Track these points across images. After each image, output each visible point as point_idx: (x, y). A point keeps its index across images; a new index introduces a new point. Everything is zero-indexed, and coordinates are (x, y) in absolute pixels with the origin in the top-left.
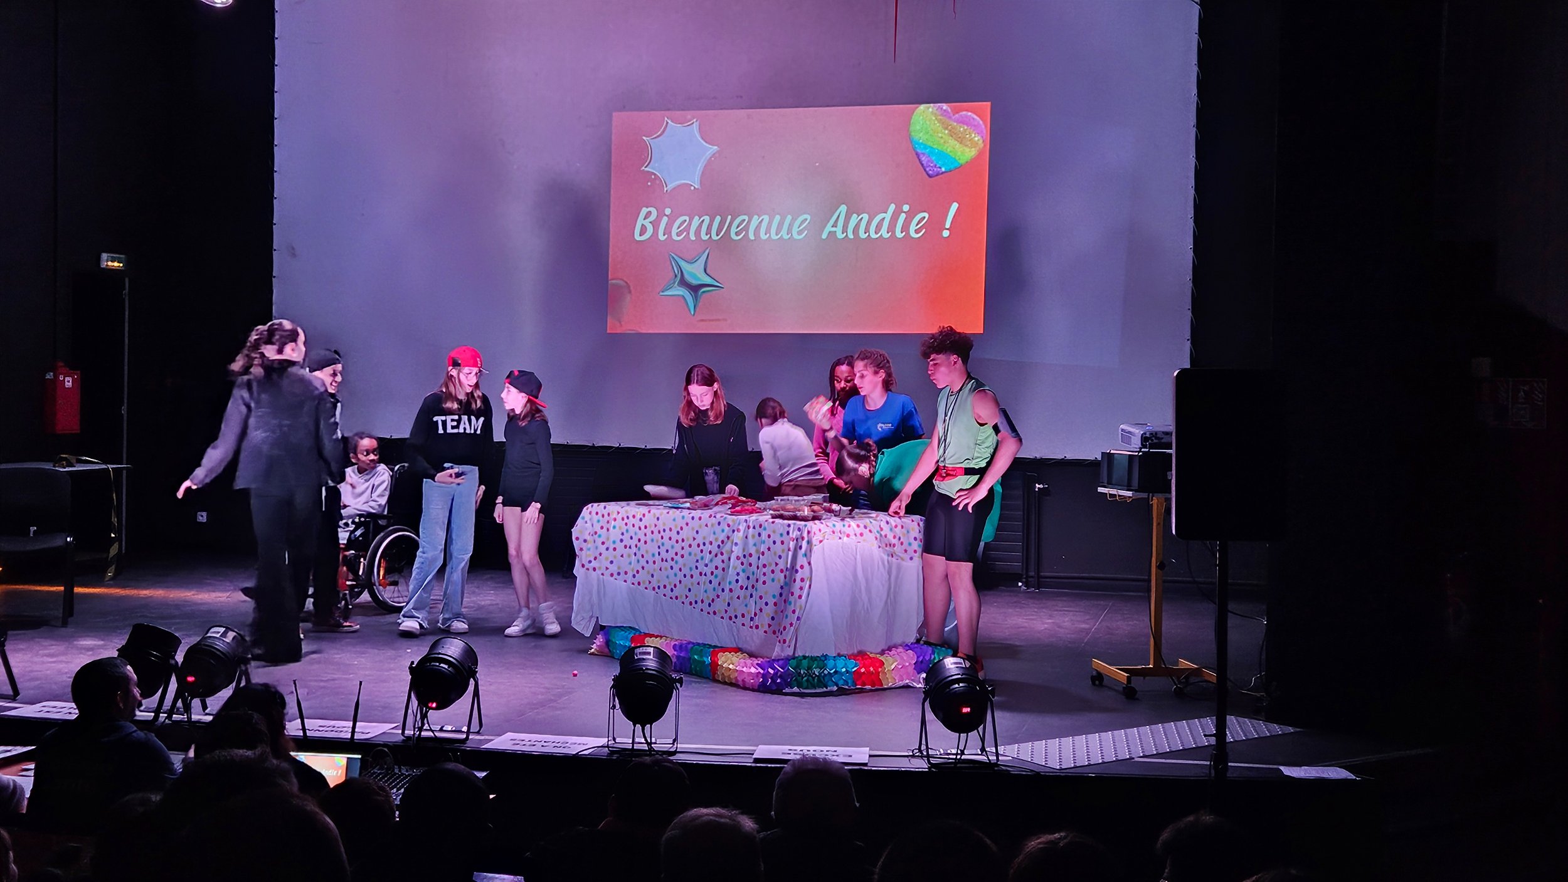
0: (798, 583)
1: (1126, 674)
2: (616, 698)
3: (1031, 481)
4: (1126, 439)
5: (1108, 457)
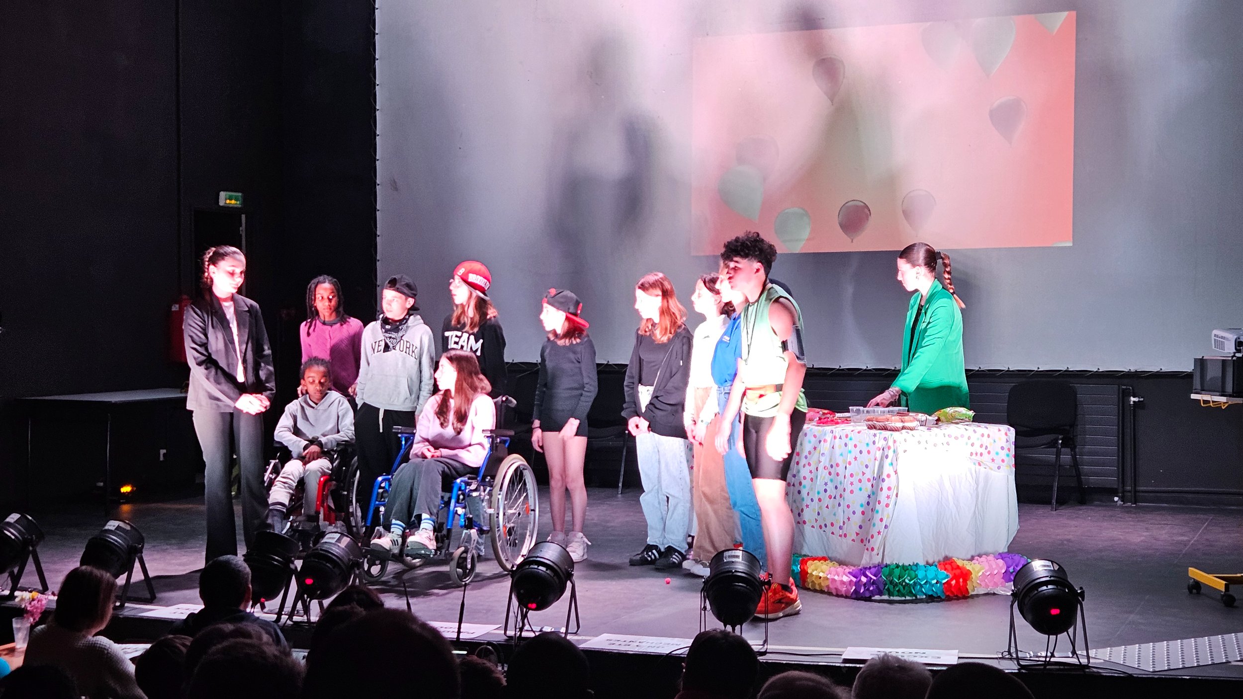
0: (885, 492)
1: (1224, 582)
2: (707, 601)
3: (1126, 394)
4: (1220, 344)
5: (1201, 363)
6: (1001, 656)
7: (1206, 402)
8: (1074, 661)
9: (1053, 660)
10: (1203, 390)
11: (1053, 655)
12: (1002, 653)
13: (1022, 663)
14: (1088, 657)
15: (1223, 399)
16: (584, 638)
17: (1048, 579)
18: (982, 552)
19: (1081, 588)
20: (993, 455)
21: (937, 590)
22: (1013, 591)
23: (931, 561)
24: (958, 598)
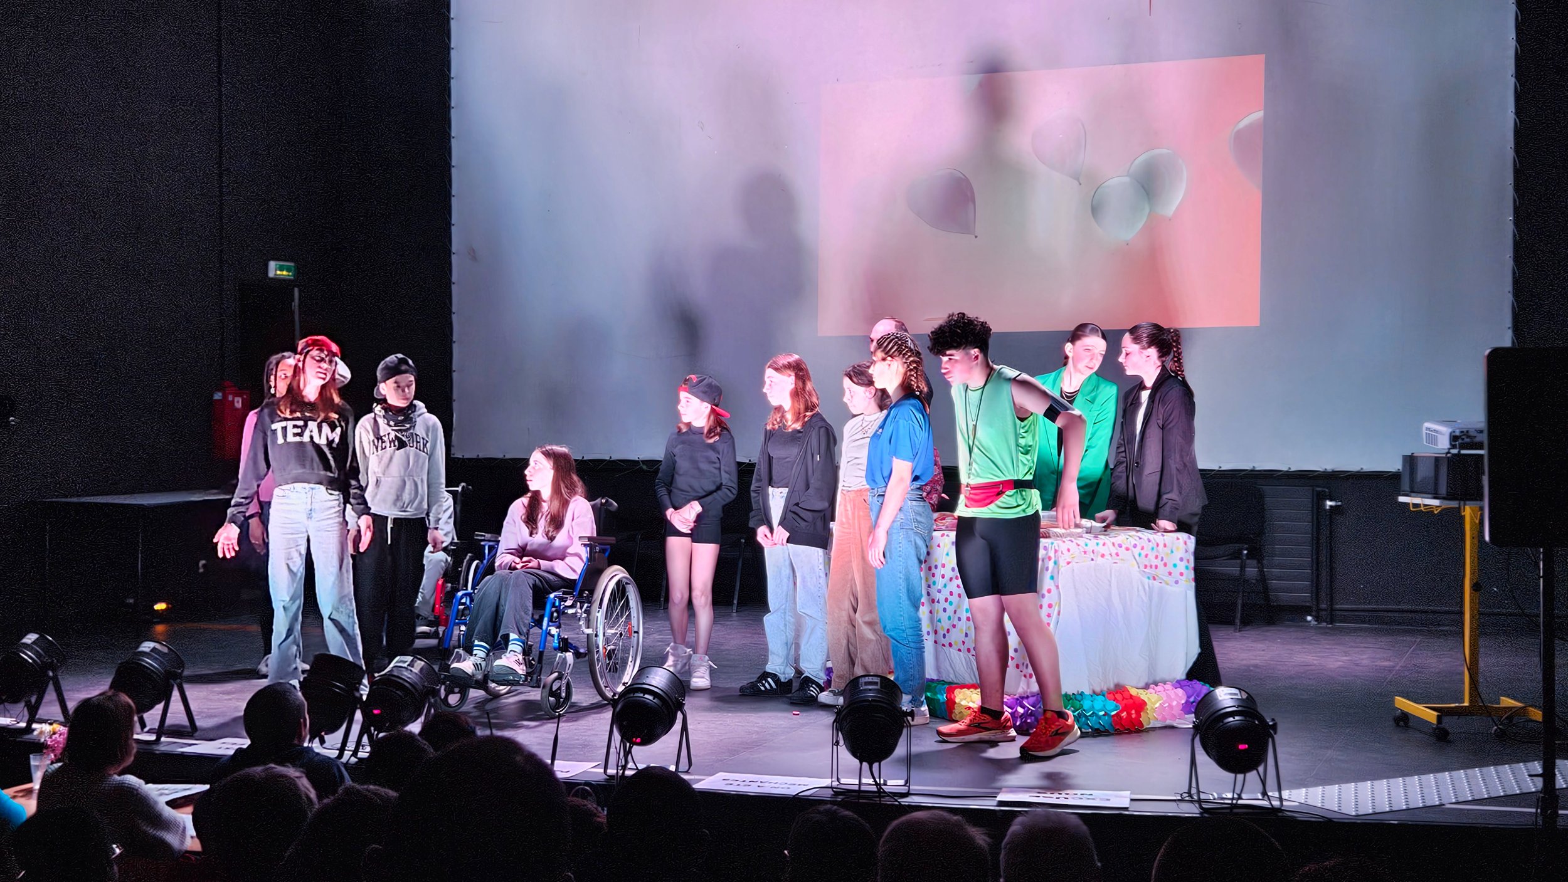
1: (1436, 714)
2: (840, 733)
3: (1320, 498)
4: (1432, 438)
5: (1411, 461)
6: (1180, 798)
7: (1416, 505)
8: (1264, 803)
9: (1240, 802)
10: (1412, 492)
11: (1240, 798)
12: (1181, 795)
13: (1205, 806)
14: (1281, 799)
15: (1436, 502)
16: (697, 777)
17: (1234, 709)
18: (1158, 678)
19: (1273, 720)
20: (1170, 568)
21: (1105, 722)
22: (1194, 722)
23: (1098, 690)
24: (1130, 732)
